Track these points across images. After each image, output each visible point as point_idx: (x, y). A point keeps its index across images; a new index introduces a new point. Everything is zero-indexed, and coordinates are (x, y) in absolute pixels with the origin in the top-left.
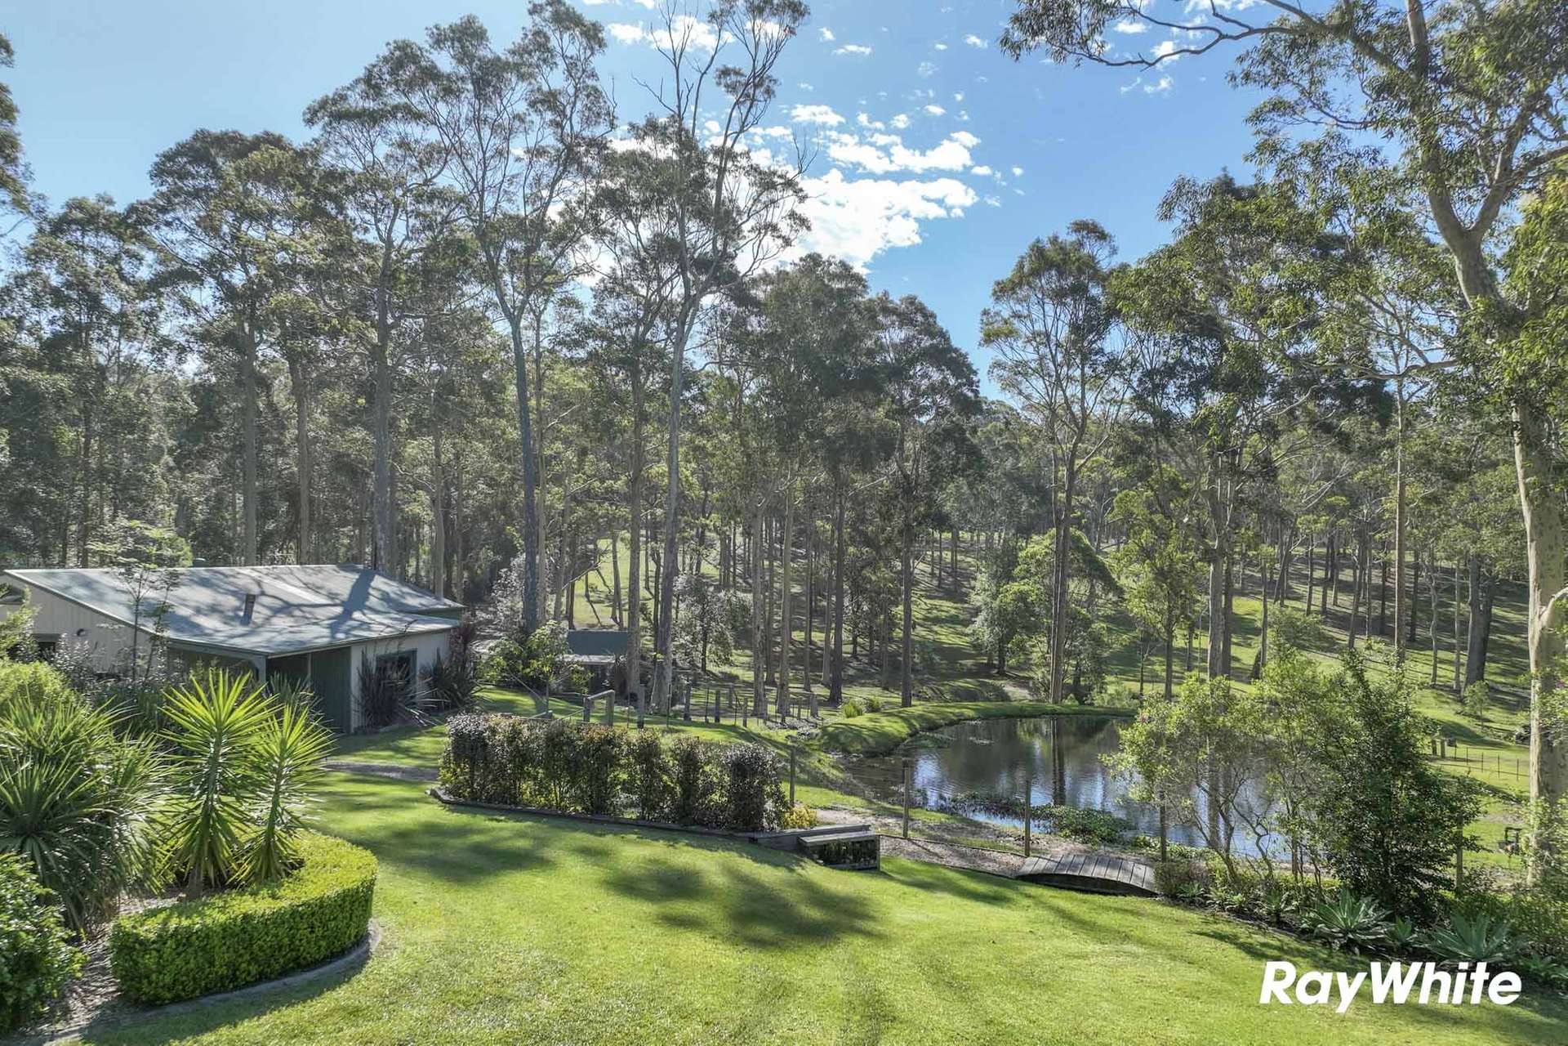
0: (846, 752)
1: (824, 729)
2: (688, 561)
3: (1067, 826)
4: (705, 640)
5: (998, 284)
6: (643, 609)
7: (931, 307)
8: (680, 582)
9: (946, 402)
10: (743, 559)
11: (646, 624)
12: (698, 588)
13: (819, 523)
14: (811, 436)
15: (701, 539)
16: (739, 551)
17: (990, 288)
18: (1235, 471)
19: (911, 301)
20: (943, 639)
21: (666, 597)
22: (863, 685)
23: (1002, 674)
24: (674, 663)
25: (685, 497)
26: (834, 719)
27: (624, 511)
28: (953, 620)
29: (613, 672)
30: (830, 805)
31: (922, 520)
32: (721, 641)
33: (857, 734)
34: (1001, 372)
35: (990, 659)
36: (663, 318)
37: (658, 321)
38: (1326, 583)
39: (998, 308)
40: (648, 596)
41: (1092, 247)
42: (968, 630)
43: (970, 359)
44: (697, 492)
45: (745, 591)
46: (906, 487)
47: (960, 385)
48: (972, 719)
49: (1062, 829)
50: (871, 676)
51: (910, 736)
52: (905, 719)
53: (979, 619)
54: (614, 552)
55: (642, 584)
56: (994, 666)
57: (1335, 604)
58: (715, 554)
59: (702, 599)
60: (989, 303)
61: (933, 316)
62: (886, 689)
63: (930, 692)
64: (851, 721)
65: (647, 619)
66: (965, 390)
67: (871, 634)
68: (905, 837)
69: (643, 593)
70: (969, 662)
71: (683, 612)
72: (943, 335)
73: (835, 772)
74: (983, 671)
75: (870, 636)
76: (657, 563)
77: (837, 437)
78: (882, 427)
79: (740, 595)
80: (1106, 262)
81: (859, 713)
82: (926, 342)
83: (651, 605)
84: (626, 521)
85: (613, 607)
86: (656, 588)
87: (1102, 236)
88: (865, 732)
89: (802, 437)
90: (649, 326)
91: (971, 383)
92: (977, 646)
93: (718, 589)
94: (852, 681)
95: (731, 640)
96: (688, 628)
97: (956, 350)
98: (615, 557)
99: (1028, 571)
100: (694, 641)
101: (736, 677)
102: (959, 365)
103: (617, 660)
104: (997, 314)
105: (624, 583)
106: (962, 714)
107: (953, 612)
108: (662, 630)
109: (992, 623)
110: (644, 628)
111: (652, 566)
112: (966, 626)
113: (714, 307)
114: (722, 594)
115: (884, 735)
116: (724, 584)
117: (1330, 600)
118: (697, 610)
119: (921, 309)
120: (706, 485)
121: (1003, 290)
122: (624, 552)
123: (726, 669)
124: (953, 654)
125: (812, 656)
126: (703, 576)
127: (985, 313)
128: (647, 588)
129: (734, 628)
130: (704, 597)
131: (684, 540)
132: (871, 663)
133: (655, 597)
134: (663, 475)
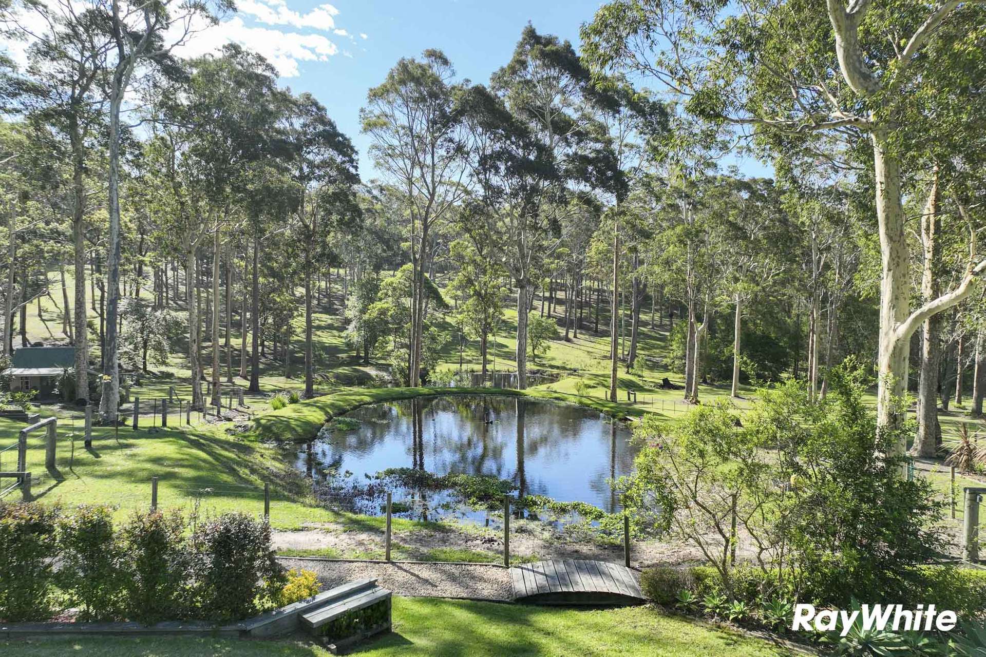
0: (279, 440)
1: (257, 421)
2: (128, 288)
3: (472, 493)
4: (145, 347)
5: (371, 90)
6: (90, 325)
7: (321, 103)
8: (122, 305)
9: (334, 173)
10: (173, 288)
11: (94, 337)
12: (138, 309)
13: (236, 260)
14: (236, 189)
15: (140, 272)
16: (170, 281)
17: (366, 93)
18: (535, 228)
19: (308, 97)
20: (325, 340)
21: (111, 316)
22: (271, 375)
23: (367, 363)
24: (120, 366)
25: (125, 238)
26: (262, 409)
27: (70, 248)
28: (330, 327)
29: (62, 382)
30: (299, 525)
31: (320, 258)
32: (158, 348)
33: (286, 425)
34: (377, 153)
35: (358, 353)
36: (99, 85)
37: (93, 86)
38: (550, 299)
39: (371, 108)
40: (95, 314)
41: (436, 69)
42: (343, 334)
43: (353, 143)
44: (135, 236)
45: (176, 310)
46: (307, 235)
47: (344, 162)
48: (370, 403)
49: (468, 496)
50: (276, 369)
51: (327, 421)
52: (321, 408)
53: (351, 327)
54: (63, 281)
55: (88, 306)
56: (361, 358)
57: (554, 311)
58: (150, 283)
59: (141, 317)
60: (364, 103)
61: (324, 109)
62: (288, 377)
63: (320, 379)
64: (277, 413)
65: (94, 332)
66: (347, 166)
67: (276, 339)
68: (389, 560)
69: (89, 312)
70: (344, 355)
71: (126, 327)
72: (331, 124)
73: (277, 464)
74: (354, 361)
75: (274, 341)
76: (102, 289)
77: (257, 191)
78: (290, 187)
79: (173, 313)
80: (448, 80)
81: (284, 405)
82: (320, 128)
83: (97, 322)
84: (71, 256)
85: (64, 323)
86: (102, 309)
87: (445, 62)
88: (293, 422)
89: (228, 190)
90: (85, 88)
91: (352, 161)
92: (349, 345)
93: (155, 309)
94: (263, 372)
95: (167, 348)
96: (130, 338)
97: (342, 135)
98: (64, 285)
99: (386, 294)
100: (136, 348)
101: (172, 375)
102: (343, 147)
103: (66, 371)
104: (371, 112)
105: (72, 305)
106: (362, 400)
107: (330, 322)
108: (108, 341)
109: (359, 330)
110: (93, 340)
111: (98, 293)
112: (342, 331)
113: (146, 76)
114: (158, 313)
115: (308, 423)
116: (159, 306)
117: (552, 309)
118: (139, 325)
119: (315, 104)
120: (142, 231)
121: (376, 95)
122: (71, 282)
123: (164, 369)
124: (333, 350)
125: (233, 357)
126: (142, 300)
127: (362, 110)
128: (94, 309)
129: (169, 338)
130: (143, 315)
131: (125, 272)
132: (275, 359)
133: (101, 315)
134: (104, 221)
